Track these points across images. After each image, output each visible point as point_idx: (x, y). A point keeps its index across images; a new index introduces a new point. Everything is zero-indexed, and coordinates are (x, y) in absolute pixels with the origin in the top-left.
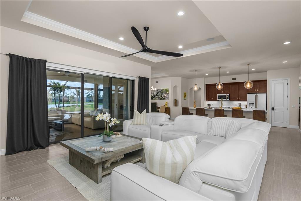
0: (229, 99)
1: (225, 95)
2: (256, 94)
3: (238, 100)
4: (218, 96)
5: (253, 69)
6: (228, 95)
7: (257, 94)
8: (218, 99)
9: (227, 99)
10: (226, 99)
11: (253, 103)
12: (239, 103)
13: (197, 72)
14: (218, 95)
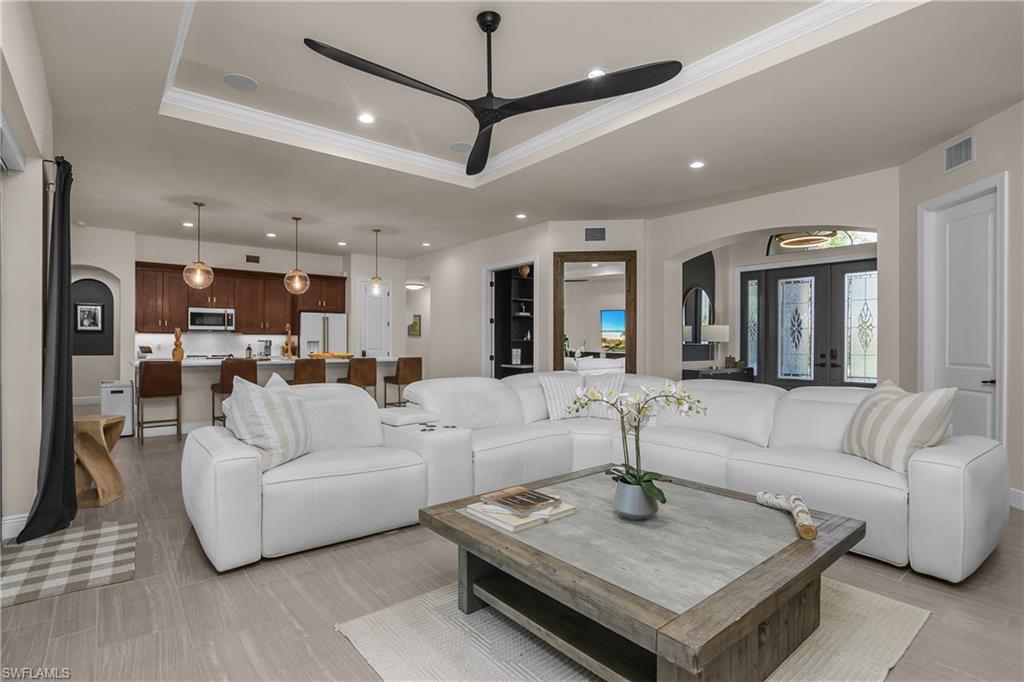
0: (232, 328)
1: (221, 311)
2: (323, 314)
3: (264, 332)
4: (192, 314)
5: (340, 244)
6: (231, 311)
7: (327, 315)
8: (190, 327)
9: (229, 328)
10: (223, 328)
11: (318, 342)
12: (266, 342)
13: (204, 213)
14: (192, 310)
